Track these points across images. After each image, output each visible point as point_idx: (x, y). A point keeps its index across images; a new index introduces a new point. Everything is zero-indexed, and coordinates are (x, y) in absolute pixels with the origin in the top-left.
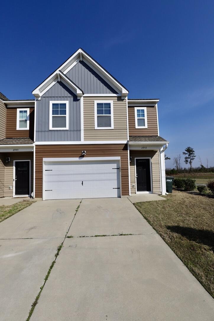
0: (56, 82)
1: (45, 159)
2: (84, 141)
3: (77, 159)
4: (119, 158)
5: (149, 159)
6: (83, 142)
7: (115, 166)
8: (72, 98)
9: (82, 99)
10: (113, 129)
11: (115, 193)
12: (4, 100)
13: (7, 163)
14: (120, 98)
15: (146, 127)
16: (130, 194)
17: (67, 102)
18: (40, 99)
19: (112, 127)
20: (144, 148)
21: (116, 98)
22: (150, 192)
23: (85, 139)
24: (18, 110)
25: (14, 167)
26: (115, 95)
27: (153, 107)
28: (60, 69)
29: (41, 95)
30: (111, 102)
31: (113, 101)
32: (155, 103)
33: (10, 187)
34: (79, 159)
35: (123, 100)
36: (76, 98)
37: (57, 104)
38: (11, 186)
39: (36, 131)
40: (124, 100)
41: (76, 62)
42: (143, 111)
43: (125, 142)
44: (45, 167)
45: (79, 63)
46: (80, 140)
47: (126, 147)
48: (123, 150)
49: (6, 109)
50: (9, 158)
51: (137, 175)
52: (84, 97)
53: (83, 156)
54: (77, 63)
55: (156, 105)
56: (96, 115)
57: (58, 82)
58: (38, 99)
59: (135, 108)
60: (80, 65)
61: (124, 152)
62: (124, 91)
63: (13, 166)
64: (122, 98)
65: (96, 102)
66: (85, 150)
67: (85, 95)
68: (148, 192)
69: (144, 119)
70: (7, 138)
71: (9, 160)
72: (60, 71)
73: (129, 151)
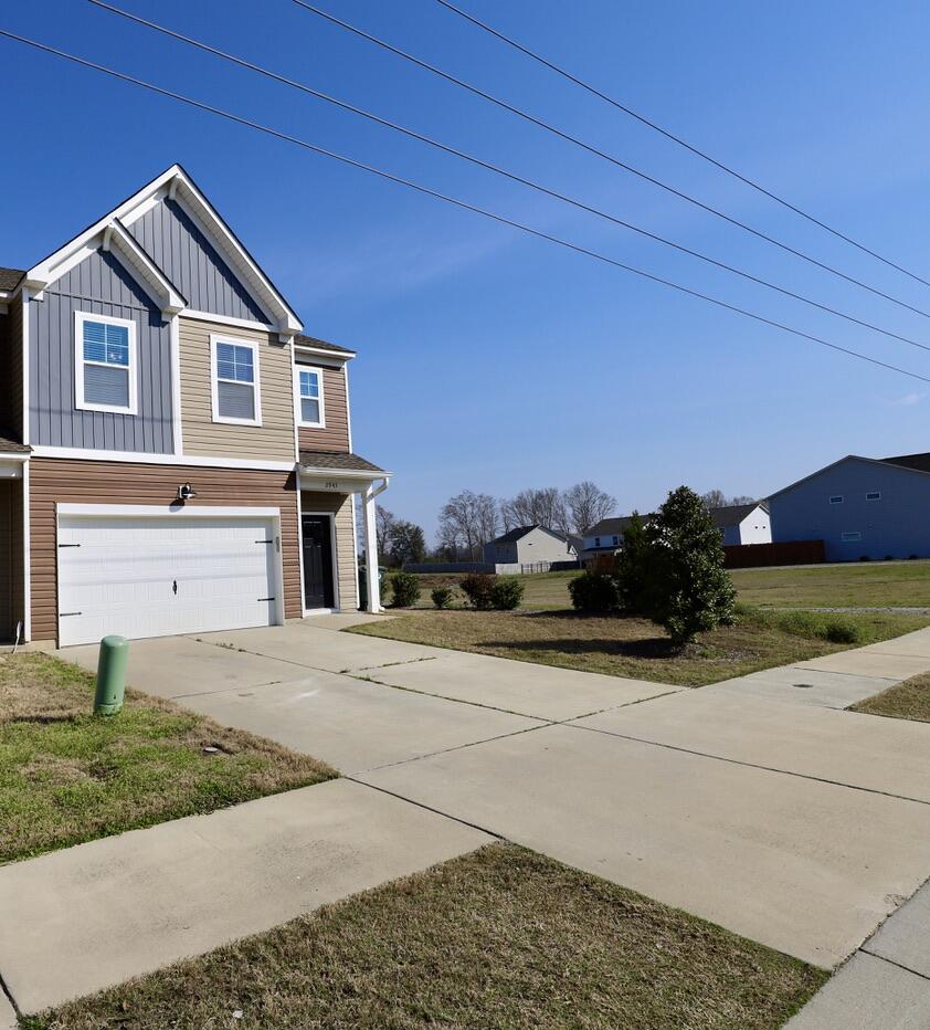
0: (93, 251)
1: (63, 509)
2: (184, 454)
3: (164, 510)
4: (274, 511)
5: (328, 518)
6: (179, 458)
7: (261, 534)
8: (146, 316)
9: (176, 322)
10: (260, 425)
14: (276, 339)
15: (322, 425)
17: (131, 326)
18: (40, 296)
19: (258, 421)
20: (332, 487)
21: (266, 336)
22: (334, 610)
23: (186, 450)
26: (263, 327)
27: (338, 369)
28: (117, 213)
29: (47, 282)
30: (254, 345)
31: (257, 343)
32: (343, 359)
34: (171, 511)
35: (282, 345)
36: (157, 316)
37: (101, 326)
39: (30, 409)
40: (286, 347)
41: (155, 198)
42: (314, 377)
43: (290, 467)
44: (63, 535)
45: (164, 205)
46: (173, 452)
47: (291, 480)
48: (286, 488)
52: (180, 317)
53: (179, 502)
54: (158, 202)
55: (345, 366)
56: (215, 379)
57: (100, 251)
58: (36, 297)
60: (167, 211)
61: (289, 494)
62: (293, 324)
64: (281, 340)
65: (215, 339)
66: (189, 484)
67: (184, 312)
68: (328, 611)
69: (317, 402)
72: (117, 220)
73: (299, 492)
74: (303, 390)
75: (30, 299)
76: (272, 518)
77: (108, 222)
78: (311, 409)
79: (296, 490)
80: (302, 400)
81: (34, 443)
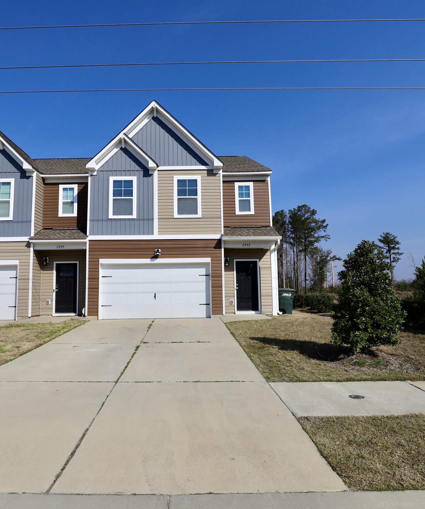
0: (118, 149)
1: (102, 261)
2: (159, 234)
3: (148, 261)
4: (208, 260)
5: (256, 262)
6: (156, 236)
7: (203, 271)
8: (142, 173)
9: (156, 174)
10: (201, 217)
11: (202, 312)
12: (42, 173)
13: (45, 265)
14: (211, 172)
15: (252, 212)
16: (224, 313)
17: (134, 179)
18: (95, 173)
19: (199, 215)
20: (247, 246)
21: (206, 172)
22: (257, 312)
23: (160, 232)
24: (61, 187)
25: (55, 272)
26: (204, 167)
27: (264, 181)
28: (125, 131)
29: (97, 167)
30: (198, 178)
31: (200, 176)
32: (267, 175)
33: (48, 301)
34: (151, 261)
35: (215, 175)
36: (147, 172)
37: (121, 181)
38: (50, 300)
39: (90, 220)
40: (217, 175)
41: (147, 119)
42: (248, 188)
43: (217, 237)
44: (102, 272)
45: (152, 121)
46: (153, 234)
47: (219, 243)
48: (215, 248)
49: (43, 185)
50: (48, 258)
51: (237, 286)
52: (158, 171)
53: (156, 257)
54: (149, 120)
55: (269, 179)
56: (176, 197)
57: (121, 149)
58: (94, 174)
59: (235, 183)
60: (153, 123)
61: (217, 251)
62: (217, 163)
63: (53, 270)
64: (214, 172)
65: (176, 178)
66: (160, 248)
67: (160, 168)
68: (253, 312)
69: (249, 200)
70: (44, 229)
71: (48, 262)
72: (125, 134)
73: (223, 250)
74: (241, 195)
75: (91, 175)
76: (208, 263)
77: (121, 136)
78: (245, 205)
79: (221, 248)
80: (240, 200)
81: (90, 234)
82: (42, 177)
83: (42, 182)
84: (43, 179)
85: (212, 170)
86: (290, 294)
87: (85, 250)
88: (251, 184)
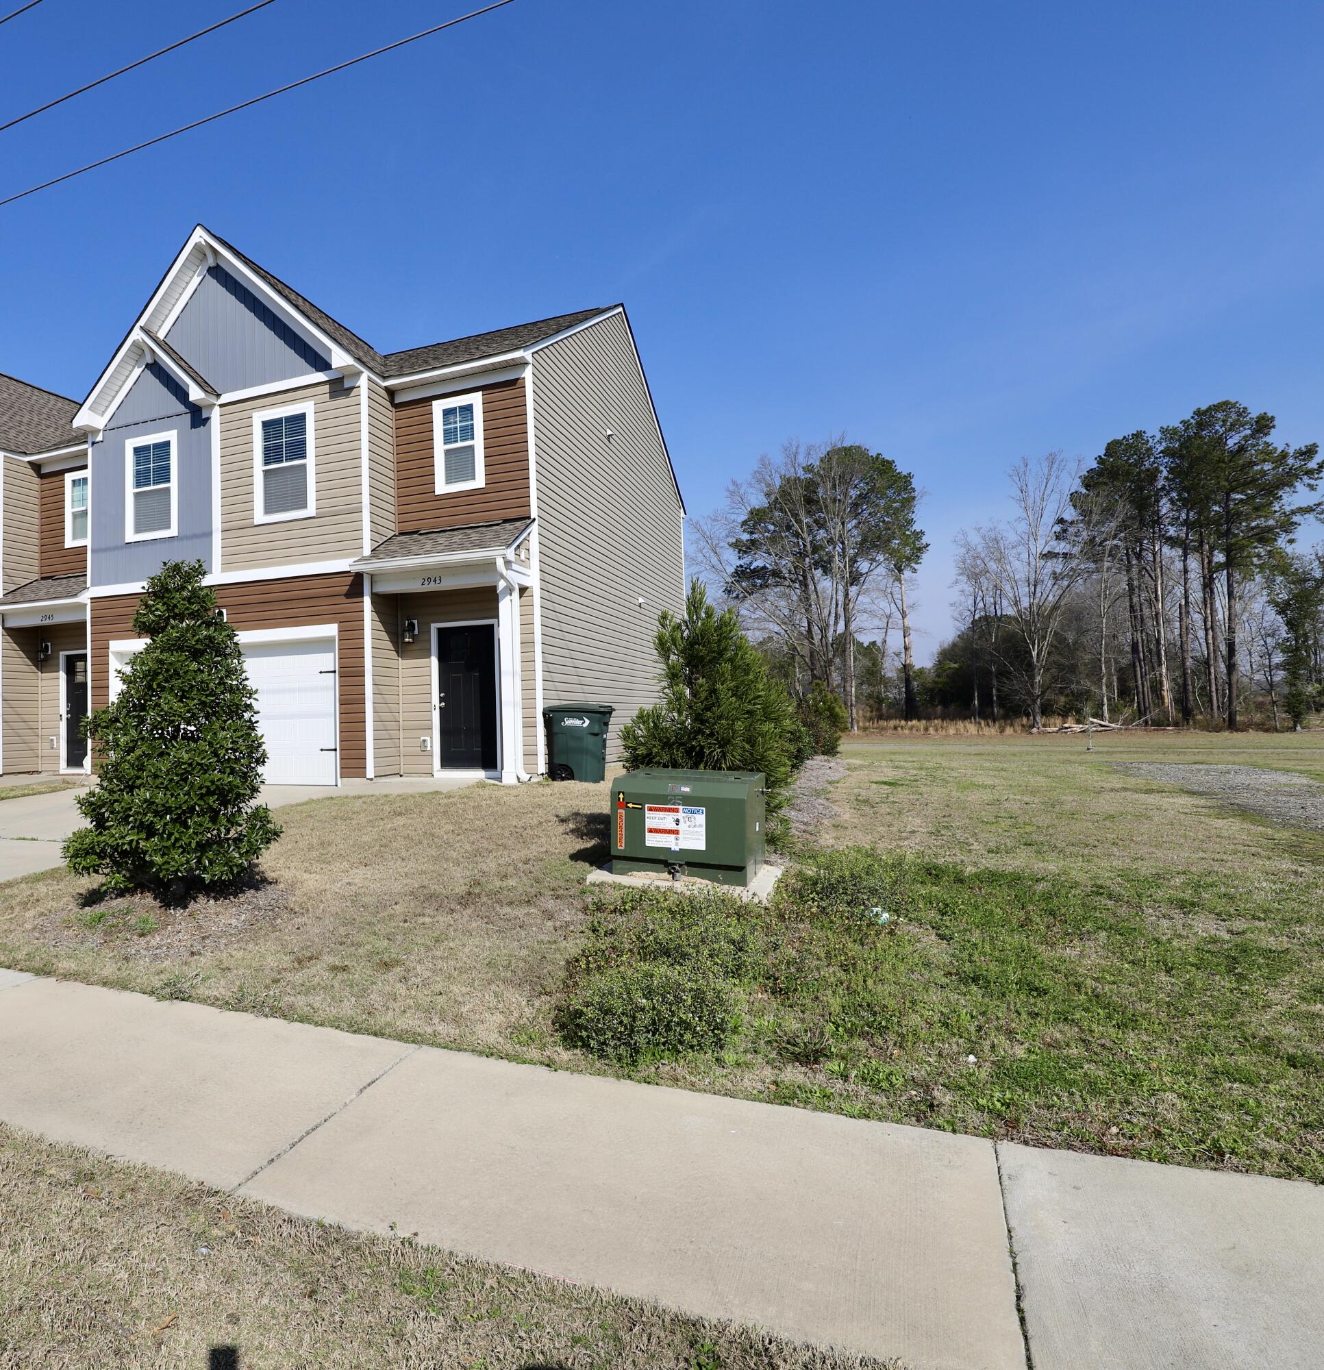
0: (141, 369)
1: (113, 646)
2: (223, 570)
4: (330, 630)
5: (492, 626)
6: (218, 576)
8: (187, 420)
9: (216, 415)
10: (314, 514)
12: (26, 454)
13: (42, 661)
14: (340, 387)
15: (479, 481)
16: (370, 773)
17: (171, 436)
18: (100, 438)
19: (311, 510)
20: (432, 584)
21: (326, 389)
22: (493, 773)
23: (227, 566)
24: (68, 478)
25: (64, 674)
26: (321, 377)
27: (513, 383)
28: (142, 322)
29: (100, 422)
30: (306, 407)
31: (313, 402)
33: (52, 740)
35: (347, 392)
36: (198, 417)
37: (148, 448)
38: (54, 738)
39: (93, 551)
40: (354, 392)
41: (197, 277)
42: (467, 410)
45: (208, 277)
46: (211, 572)
47: (355, 582)
48: (348, 595)
49: (38, 480)
50: (49, 644)
51: (441, 700)
52: (221, 406)
54: (201, 278)
56: (259, 468)
57: (148, 367)
58: (97, 440)
59: (434, 403)
60: (212, 283)
61: (351, 605)
62: (339, 359)
63: (62, 671)
64: (347, 385)
65: (259, 418)
66: (224, 606)
67: (225, 398)
68: (482, 773)
69: (471, 448)
70: (43, 579)
71: (51, 653)
72: (143, 329)
73: (367, 600)
74: (449, 436)
75: (93, 443)
76: (331, 640)
77: (137, 334)
78: (460, 463)
79: (361, 595)
80: (447, 452)
81: (93, 585)
82: (29, 462)
83: (32, 472)
84: (36, 467)
85: (340, 380)
86: (587, 722)
87: (85, 623)
88: (476, 399)
